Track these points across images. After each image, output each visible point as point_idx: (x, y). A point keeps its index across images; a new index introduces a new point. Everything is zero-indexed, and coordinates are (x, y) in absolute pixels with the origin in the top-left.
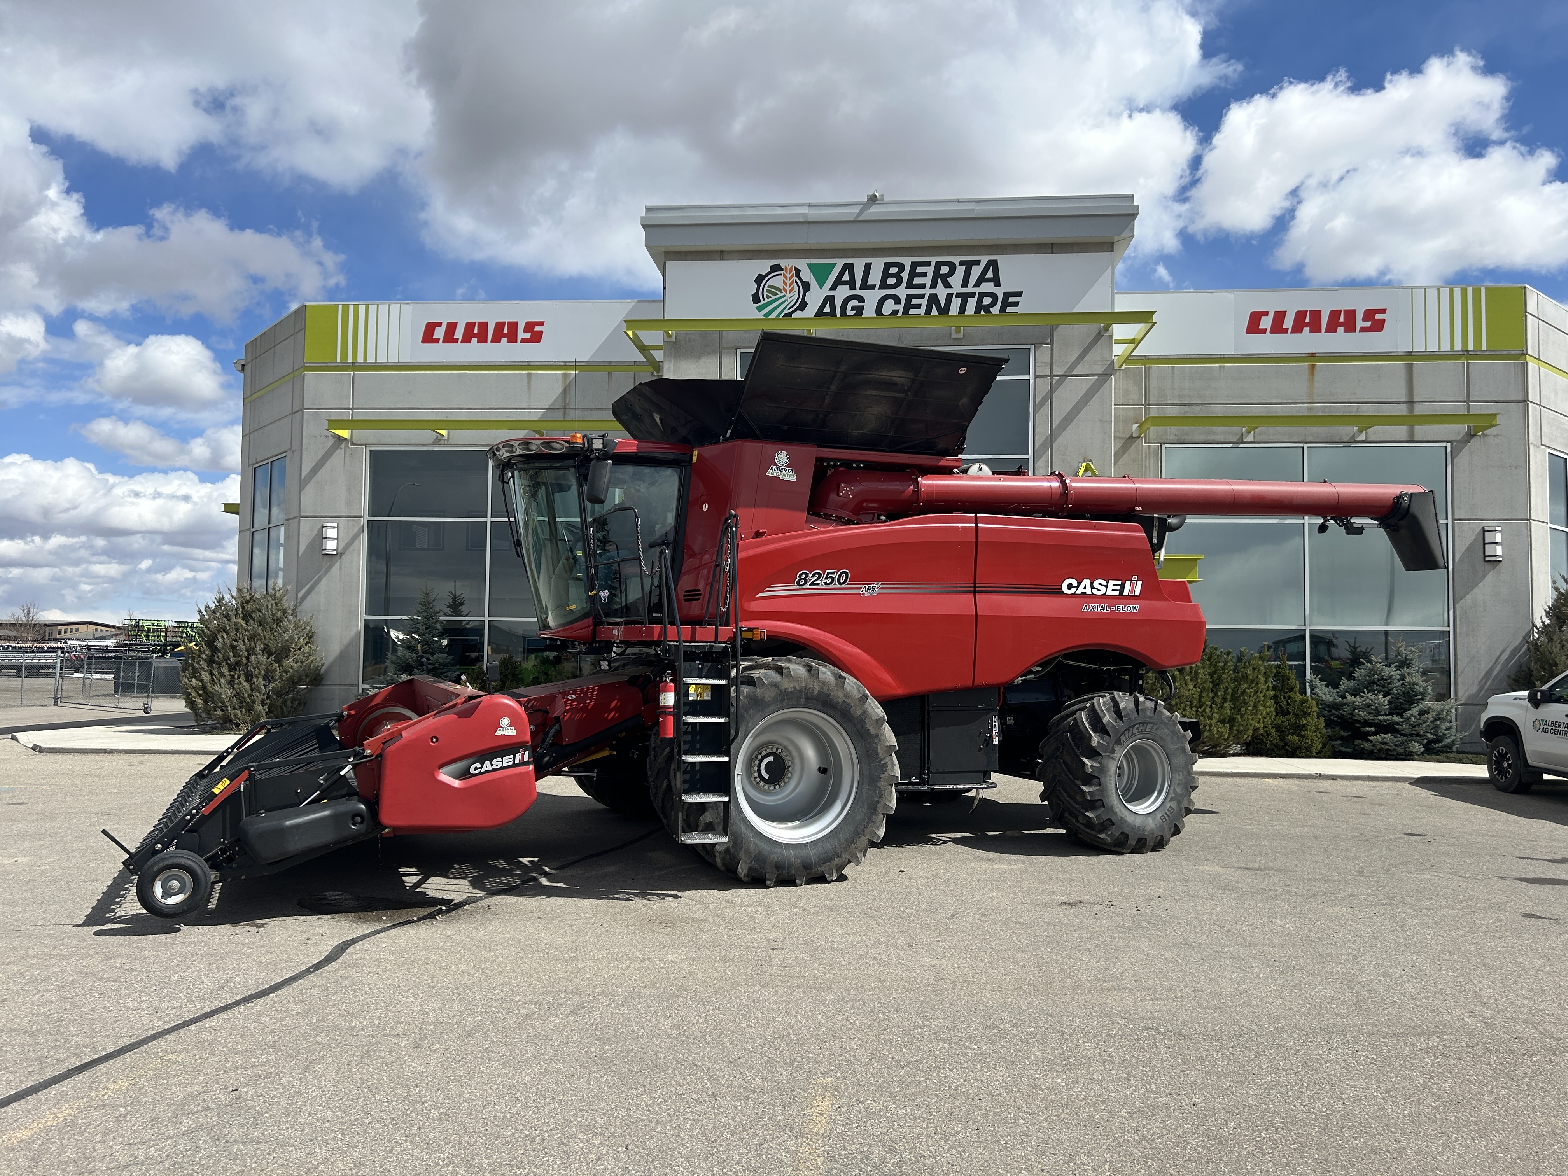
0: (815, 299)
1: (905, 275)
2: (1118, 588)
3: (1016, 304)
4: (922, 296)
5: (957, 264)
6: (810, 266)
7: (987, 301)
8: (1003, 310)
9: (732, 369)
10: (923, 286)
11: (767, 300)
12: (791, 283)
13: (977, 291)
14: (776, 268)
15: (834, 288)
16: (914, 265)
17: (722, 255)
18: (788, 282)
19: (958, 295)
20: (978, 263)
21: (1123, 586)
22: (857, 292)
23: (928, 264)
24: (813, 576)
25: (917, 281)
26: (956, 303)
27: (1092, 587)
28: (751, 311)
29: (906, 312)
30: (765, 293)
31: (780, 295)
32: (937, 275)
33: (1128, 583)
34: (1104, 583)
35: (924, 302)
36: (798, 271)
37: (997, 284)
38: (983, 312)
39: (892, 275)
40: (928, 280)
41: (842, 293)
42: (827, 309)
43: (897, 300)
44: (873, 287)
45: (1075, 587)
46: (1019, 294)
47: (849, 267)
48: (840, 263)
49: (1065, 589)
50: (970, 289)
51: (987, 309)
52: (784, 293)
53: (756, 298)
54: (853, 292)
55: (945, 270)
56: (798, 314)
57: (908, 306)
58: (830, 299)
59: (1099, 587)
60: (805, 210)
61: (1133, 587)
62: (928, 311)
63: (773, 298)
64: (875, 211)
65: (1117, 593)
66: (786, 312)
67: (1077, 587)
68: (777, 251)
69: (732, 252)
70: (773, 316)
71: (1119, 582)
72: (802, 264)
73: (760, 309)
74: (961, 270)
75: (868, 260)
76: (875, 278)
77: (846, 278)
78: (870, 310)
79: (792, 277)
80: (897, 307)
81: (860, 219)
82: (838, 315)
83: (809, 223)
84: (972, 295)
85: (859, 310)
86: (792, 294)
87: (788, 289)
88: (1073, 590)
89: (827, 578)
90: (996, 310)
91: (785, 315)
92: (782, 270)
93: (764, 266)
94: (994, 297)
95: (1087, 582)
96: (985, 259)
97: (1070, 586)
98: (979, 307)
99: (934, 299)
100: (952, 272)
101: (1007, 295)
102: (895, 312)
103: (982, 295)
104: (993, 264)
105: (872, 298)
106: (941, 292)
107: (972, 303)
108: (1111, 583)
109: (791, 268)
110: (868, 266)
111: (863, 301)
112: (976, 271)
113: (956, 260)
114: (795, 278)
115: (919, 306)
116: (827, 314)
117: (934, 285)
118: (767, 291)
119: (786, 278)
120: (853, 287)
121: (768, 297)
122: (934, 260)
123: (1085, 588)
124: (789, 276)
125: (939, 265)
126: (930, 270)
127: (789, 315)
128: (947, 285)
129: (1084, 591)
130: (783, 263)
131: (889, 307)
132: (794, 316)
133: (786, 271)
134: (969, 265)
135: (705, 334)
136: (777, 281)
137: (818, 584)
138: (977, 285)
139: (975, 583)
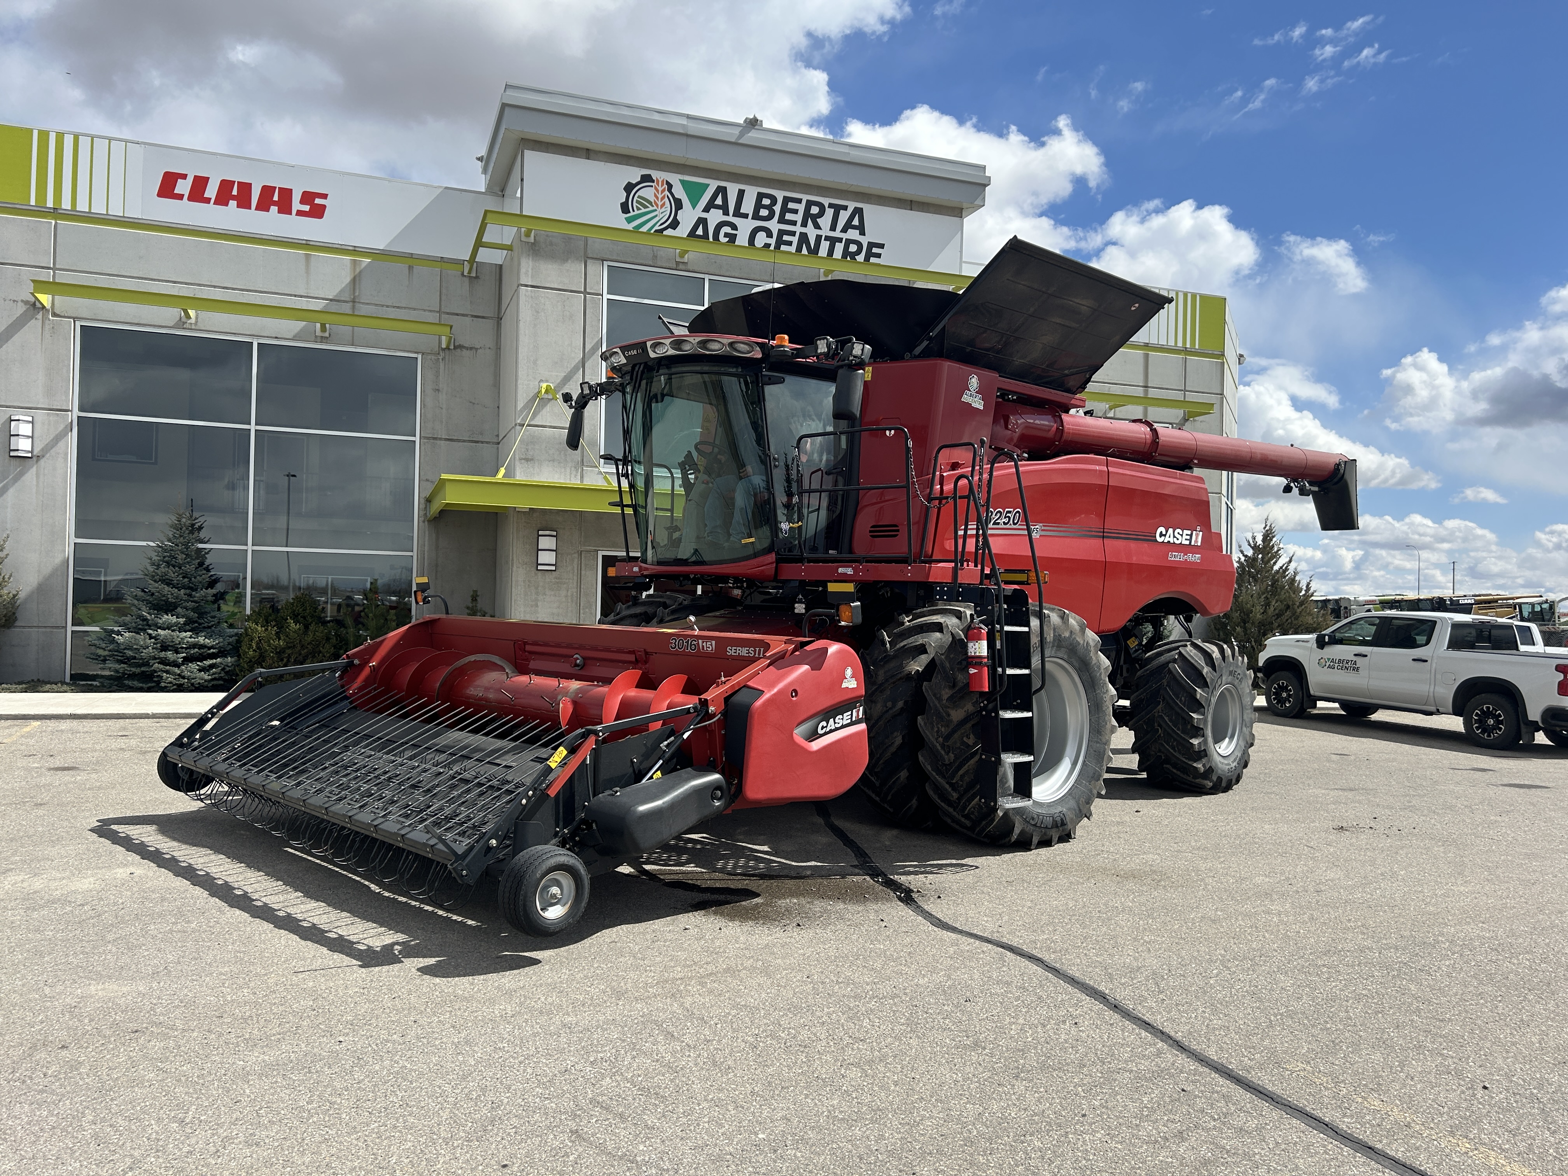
0: (688, 217)
1: (777, 208)
3: (878, 256)
4: (793, 234)
5: (827, 206)
6: (682, 182)
7: (853, 248)
8: (867, 259)
9: (598, 283)
10: (794, 223)
11: (636, 212)
12: (663, 198)
13: (844, 236)
14: (647, 178)
15: (706, 210)
16: (786, 200)
17: (588, 153)
18: (660, 196)
19: (827, 238)
20: (845, 208)
22: (730, 218)
23: (799, 201)
25: (789, 216)
26: (825, 246)
28: (619, 221)
29: (777, 247)
30: (635, 204)
31: (651, 208)
32: (807, 214)
35: (795, 240)
36: (670, 186)
37: (862, 233)
38: (849, 259)
39: (765, 207)
40: (799, 218)
42: (700, 232)
43: (769, 234)
44: (746, 216)
46: (882, 246)
47: (722, 190)
48: (713, 185)
50: (837, 234)
51: (853, 255)
52: (655, 208)
53: (625, 208)
54: (726, 218)
55: (815, 210)
56: (669, 232)
57: (780, 242)
58: (702, 221)
60: (684, 121)
62: (799, 249)
63: (643, 210)
64: (753, 136)
66: (657, 228)
68: (647, 159)
69: (600, 152)
70: (644, 229)
72: (675, 179)
73: (629, 220)
74: (830, 212)
75: (742, 187)
76: (748, 207)
77: (719, 201)
79: (663, 191)
80: (769, 241)
81: (740, 141)
82: (711, 239)
83: (688, 136)
84: (840, 240)
85: (732, 238)
86: (663, 209)
87: (660, 204)
90: (861, 258)
91: (656, 231)
92: (653, 181)
93: (634, 174)
94: (860, 245)
96: (852, 205)
98: (846, 253)
99: (804, 238)
100: (821, 214)
101: (871, 245)
102: (767, 246)
103: (849, 242)
104: (858, 211)
105: (745, 227)
106: (812, 233)
107: (839, 248)
109: (663, 181)
110: (741, 193)
111: (737, 230)
112: (844, 216)
113: (826, 202)
114: (667, 193)
115: (790, 243)
116: (699, 237)
117: (804, 224)
118: (637, 202)
119: (657, 191)
120: (726, 213)
121: (638, 209)
122: (805, 198)
124: (660, 189)
125: (810, 204)
126: (801, 208)
127: (661, 231)
128: (817, 226)
130: (655, 174)
131: (761, 239)
132: (665, 233)
133: (658, 184)
134: (837, 209)
135: (568, 239)
136: (648, 193)
138: (844, 230)
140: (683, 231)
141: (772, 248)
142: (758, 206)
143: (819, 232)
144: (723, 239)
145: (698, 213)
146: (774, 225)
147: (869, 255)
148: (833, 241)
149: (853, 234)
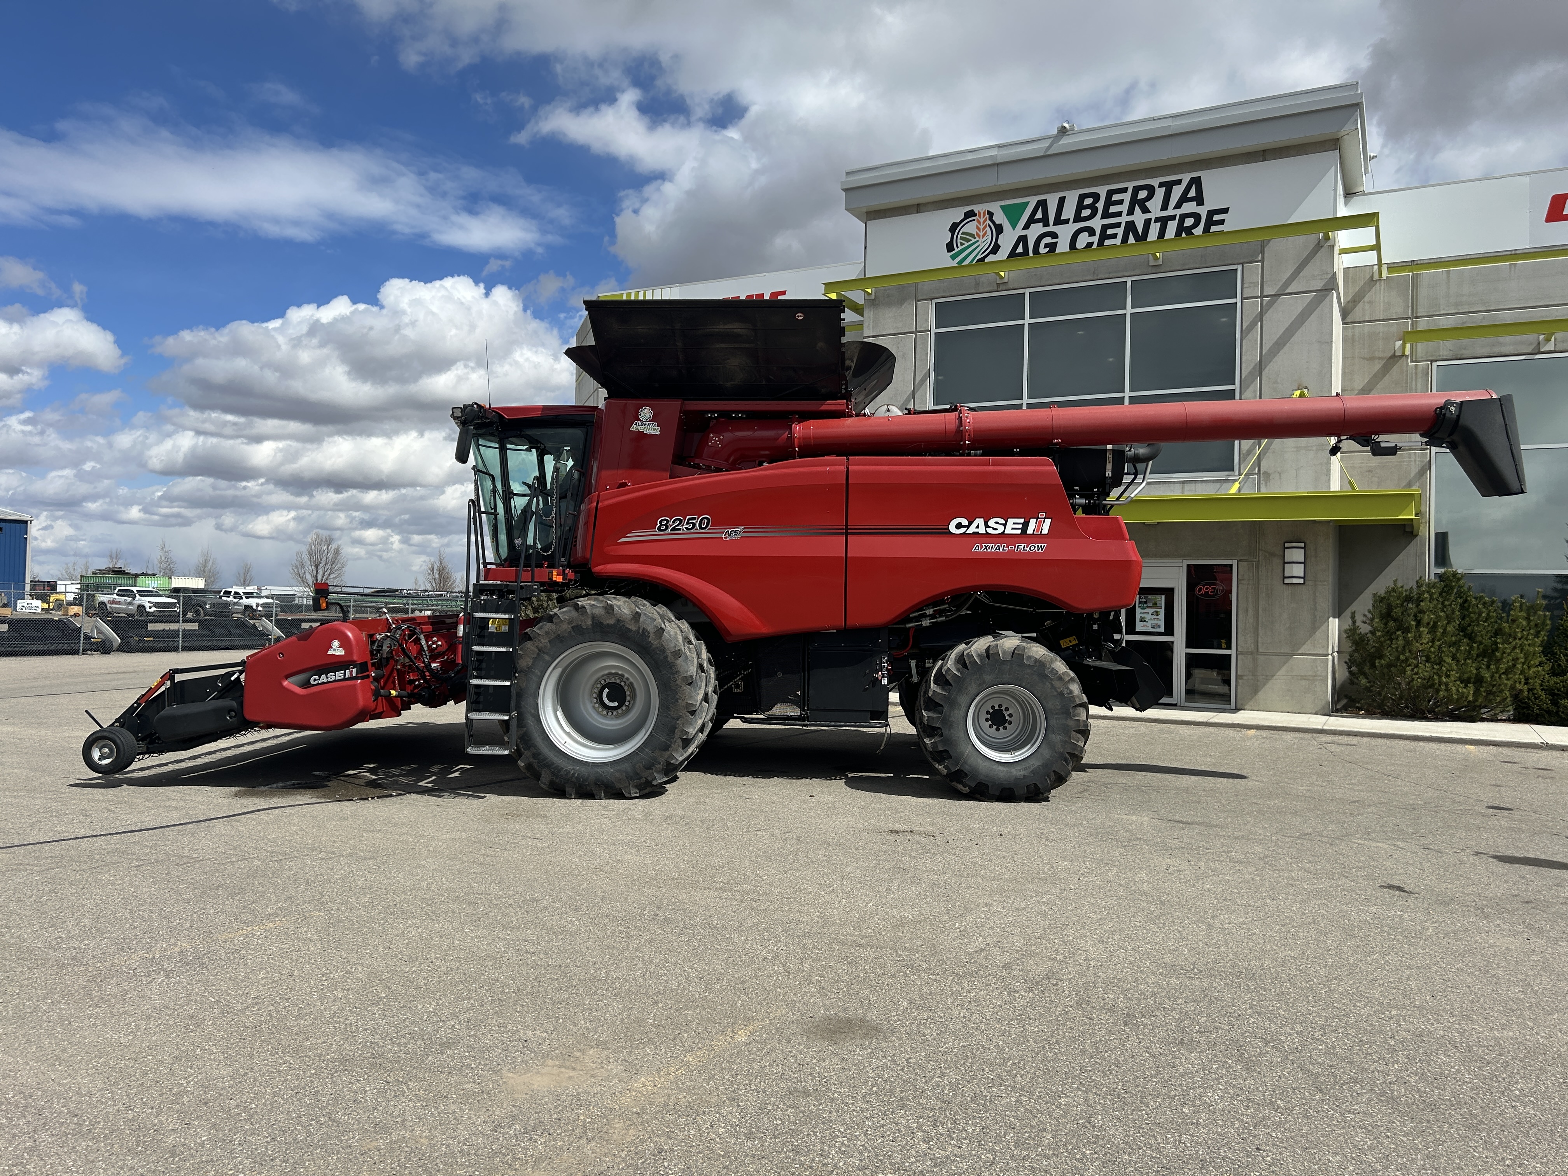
0: (1007, 241)
1: (1100, 205)
2: (1020, 526)
3: (1222, 222)
4: (1118, 225)
5: (1156, 185)
6: (1002, 207)
7: (1189, 222)
8: (1206, 230)
9: (927, 321)
10: (1119, 214)
11: (960, 248)
12: (985, 227)
13: (1178, 212)
14: (970, 214)
15: (1026, 227)
16: (1110, 193)
17: (918, 208)
18: (982, 227)
19: (1157, 220)
20: (1179, 182)
21: (1026, 525)
22: (1051, 228)
23: (1125, 190)
24: (674, 522)
25: (1113, 209)
26: (1155, 228)
27: (987, 526)
28: (946, 260)
29: (1101, 243)
30: (959, 241)
31: (974, 240)
32: (1134, 201)
33: (1033, 522)
34: (1002, 521)
35: (1120, 231)
36: (991, 214)
37: (1201, 203)
38: (1184, 235)
39: (1087, 207)
40: (1124, 208)
41: (1037, 230)
42: (1020, 250)
43: (1092, 232)
44: (1067, 221)
45: (964, 526)
46: (1225, 211)
47: (1043, 204)
48: (1033, 201)
49: (952, 528)
50: (1170, 212)
51: (1189, 231)
52: (977, 239)
53: (950, 247)
54: (1047, 229)
55: (1143, 194)
56: (991, 258)
57: (1104, 236)
58: (1023, 239)
59: (996, 526)
60: (994, 152)
61: (1039, 526)
62: (1125, 240)
63: (967, 244)
64: (1066, 142)
65: (1019, 532)
66: (979, 257)
67: (968, 527)
68: (971, 196)
69: (928, 203)
70: (966, 262)
71: (1022, 521)
72: (995, 207)
73: (953, 258)
74: (1160, 193)
75: (1062, 194)
76: (1069, 212)
77: (1039, 215)
78: (1063, 246)
79: (985, 220)
80: (1091, 239)
81: (1048, 153)
82: (1031, 254)
83: (998, 164)
84: (1173, 218)
85: (1052, 247)
86: (985, 238)
87: (981, 234)
88: (962, 530)
89: (687, 523)
90: (1198, 231)
91: (979, 261)
92: (975, 215)
93: (957, 214)
94: (1197, 217)
95: (980, 521)
96: (1186, 178)
97: (959, 526)
98: (1180, 229)
99: (1130, 226)
100: (1150, 197)
101: (1211, 213)
102: (1090, 245)
103: (1183, 217)
104: (1196, 182)
105: (1065, 233)
106: (1139, 218)
107: (1172, 226)
108: (1011, 521)
109: (984, 213)
110: (1062, 201)
111: (1057, 237)
112: (1177, 192)
113: (1155, 182)
114: (988, 222)
115: (1114, 236)
116: (1020, 255)
117: (1131, 212)
118: (961, 238)
119: (979, 222)
120: (1046, 224)
121: (962, 244)
122: (1130, 185)
123: (978, 527)
124: (982, 220)
125: (1136, 190)
126: (1127, 197)
127: (982, 259)
128: (1145, 210)
129: (977, 530)
130: (977, 208)
131: (1083, 239)
132: (986, 260)
133: (980, 217)
134: (1169, 187)
135: (902, 288)
136: (970, 227)
137: (679, 529)
138: (1178, 206)
139: (847, 525)
140: (1003, 254)
141: (1095, 246)
142: (1080, 207)
143: (1147, 216)
144: (1043, 250)
145: (1019, 232)
146: (1097, 223)
147: (1210, 223)
148: (1164, 222)
149: (1189, 207)
